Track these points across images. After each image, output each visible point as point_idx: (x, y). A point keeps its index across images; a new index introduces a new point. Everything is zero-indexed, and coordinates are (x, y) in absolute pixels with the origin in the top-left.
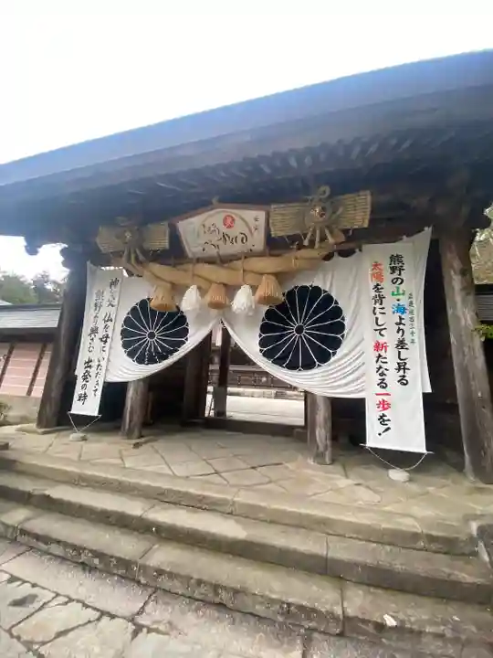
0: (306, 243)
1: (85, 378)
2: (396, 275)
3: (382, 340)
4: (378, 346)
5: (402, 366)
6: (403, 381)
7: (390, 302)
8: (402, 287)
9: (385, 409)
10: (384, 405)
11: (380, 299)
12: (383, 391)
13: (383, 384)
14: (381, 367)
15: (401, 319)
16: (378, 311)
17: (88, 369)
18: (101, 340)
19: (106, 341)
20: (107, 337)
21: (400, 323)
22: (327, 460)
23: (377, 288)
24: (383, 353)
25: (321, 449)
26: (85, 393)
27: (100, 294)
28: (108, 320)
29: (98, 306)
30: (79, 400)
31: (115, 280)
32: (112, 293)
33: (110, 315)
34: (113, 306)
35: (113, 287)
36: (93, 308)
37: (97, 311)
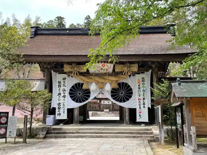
0: (123, 74)
1: (59, 108)
2: (143, 83)
3: (140, 98)
4: (139, 99)
5: (144, 104)
6: (144, 107)
7: (142, 89)
8: (144, 86)
9: (140, 113)
10: (140, 112)
11: (139, 88)
12: (140, 109)
13: (140, 108)
14: (139, 104)
15: (144, 93)
16: (139, 91)
17: (60, 106)
18: (63, 97)
19: (65, 97)
20: (65, 96)
21: (144, 94)
22: (128, 123)
23: (139, 85)
24: (140, 101)
25: (127, 121)
26: (60, 113)
27: (59, 82)
28: (64, 91)
29: (59, 86)
30: (58, 115)
31: (64, 78)
32: (64, 82)
33: (65, 89)
34: (65, 86)
35: (64, 80)
36: (58, 87)
37: (59, 88)
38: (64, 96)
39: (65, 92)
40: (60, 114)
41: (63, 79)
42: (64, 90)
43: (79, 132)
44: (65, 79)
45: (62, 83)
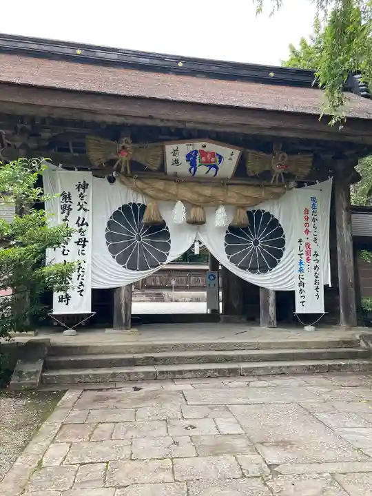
18: (78, 243)
19: (84, 246)
20: (85, 241)
26: (67, 295)
27: (66, 197)
28: (82, 225)
29: (66, 209)
30: (61, 300)
31: (82, 183)
32: (81, 196)
33: (84, 219)
34: (85, 210)
35: (81, 190)
36: (60, 211)
37: (65, 214)
38: (82, 242)
39: (84, 227)
40: (68, 298)
41: (79, 188)
42: (82, 223)
43: (155, 359)
44: (85, 186)
45: (75, 198)
